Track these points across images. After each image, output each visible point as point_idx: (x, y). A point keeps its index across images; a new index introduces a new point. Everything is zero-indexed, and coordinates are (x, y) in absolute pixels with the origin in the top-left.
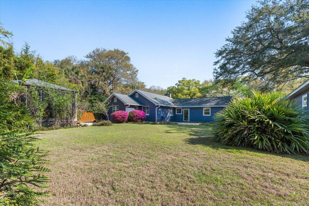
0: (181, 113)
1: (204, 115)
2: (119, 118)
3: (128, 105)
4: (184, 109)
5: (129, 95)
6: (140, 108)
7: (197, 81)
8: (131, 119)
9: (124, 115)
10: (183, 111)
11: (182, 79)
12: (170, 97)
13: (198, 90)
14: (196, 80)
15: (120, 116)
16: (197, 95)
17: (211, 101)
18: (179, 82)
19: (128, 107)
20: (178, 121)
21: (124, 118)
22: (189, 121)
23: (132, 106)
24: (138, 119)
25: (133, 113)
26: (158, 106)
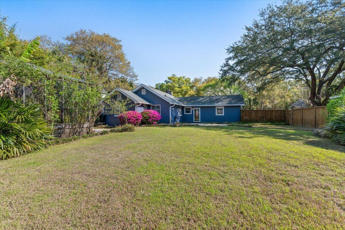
0: (190, 113)
1: (217, 115)
2: (132, 120)
3: (139, 104)
4: (194, 108)
5: (134, 91)
6: (148, 107)
7: (188, 78)
8: (145, 122)
9: (138, 116)
10: (193, 110)
11: (172, 76)
12: (171, 95)
13: (189, 88)
14: (186, 78)
15: (134, 117)
16: (189, 93)
17: (222, 100)
18: (169, 78)
19: (138, 106)
20: (187, 122)
21: (137, 120)
22: (200, 121)
23: (142, 105)
24: (154, 121)
25: (147, 114)
26: (172, 105)
